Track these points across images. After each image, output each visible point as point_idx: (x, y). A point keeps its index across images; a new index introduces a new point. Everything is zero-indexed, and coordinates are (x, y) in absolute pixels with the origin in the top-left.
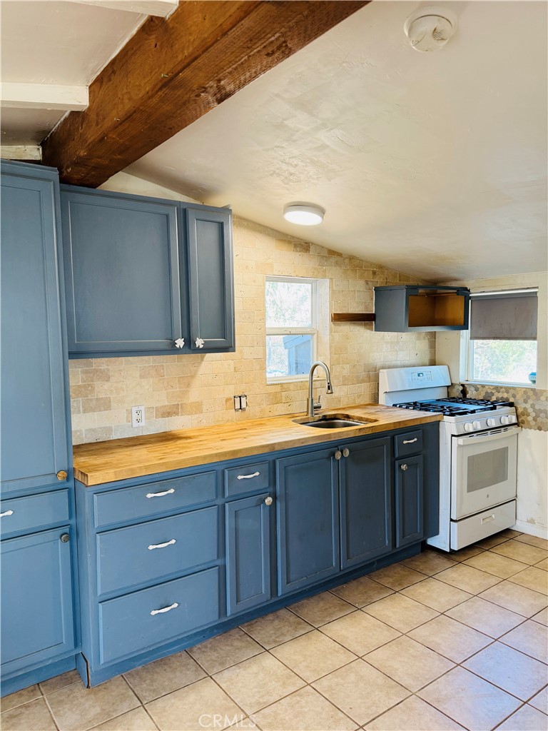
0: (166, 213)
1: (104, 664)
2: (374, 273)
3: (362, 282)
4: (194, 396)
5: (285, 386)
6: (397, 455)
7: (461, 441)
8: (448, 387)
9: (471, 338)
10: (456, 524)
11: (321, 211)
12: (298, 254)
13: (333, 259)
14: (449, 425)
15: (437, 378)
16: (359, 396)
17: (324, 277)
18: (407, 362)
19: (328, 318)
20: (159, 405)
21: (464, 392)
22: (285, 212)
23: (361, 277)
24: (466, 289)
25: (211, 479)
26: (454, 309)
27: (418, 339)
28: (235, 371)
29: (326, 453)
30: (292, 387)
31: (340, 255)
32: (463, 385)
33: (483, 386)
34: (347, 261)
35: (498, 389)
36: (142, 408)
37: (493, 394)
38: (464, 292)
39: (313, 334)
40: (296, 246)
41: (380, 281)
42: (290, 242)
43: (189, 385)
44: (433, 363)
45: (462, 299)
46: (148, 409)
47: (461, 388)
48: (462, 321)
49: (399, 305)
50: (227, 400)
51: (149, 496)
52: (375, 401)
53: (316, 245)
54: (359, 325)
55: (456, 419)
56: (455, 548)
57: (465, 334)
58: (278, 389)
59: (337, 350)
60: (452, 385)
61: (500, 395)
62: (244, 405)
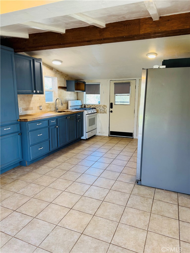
0: (30, 60)
1: (32, 159)
2: (66, 77)
3: (63, 79)
4: (31, 105)
5: (49, 104)
6: (77, 119)
7: (88, 115)
8: (81, 105)
9: (86, 94)
10: (87, 133)
11: (62, 62)
12: (51, 70)
13: (58, 72)
14: (85, 112)
15: (79, 103)
16: (64, 107)
17: (56, 77)
18: (73, 99)
19: (57, 88)
20: (24, 107)
21: (85, 106)
22: (52, 62)
23: (63, 77)
24: (85, 82)
25: (47, 122)
26: (83, 87)
27: (75, 94)
28: (39, 100)
29: (65, 117)
30: (51, 104)
31: (59, 71)
32: (85, 105)
33: (89, 105)
34: (60, 73)
35: (92, 105)
36: (21, 108)
37: (91, 106)
38: (84, 83)
39: (53, 91)
40: (50, 69)
41: (67, 79)
42: (49, 67)
43: (30, 103)
44: (78, 100)
45: (84, 84)
46: (22, 108)
47: (84, 105)
48: (84, 90)
49: (73, 85)
50: (38, 107)
51: (37, 124)
52: (67, 108)
53: (54, 69)
54: (63, 89)
55: (87, 111)
56: (87, 138)
57: (85, 93)
58: (48, 105)
59: (60, 96)
60: (82, 105)
61: (93, 107)
62: (42, 109)
